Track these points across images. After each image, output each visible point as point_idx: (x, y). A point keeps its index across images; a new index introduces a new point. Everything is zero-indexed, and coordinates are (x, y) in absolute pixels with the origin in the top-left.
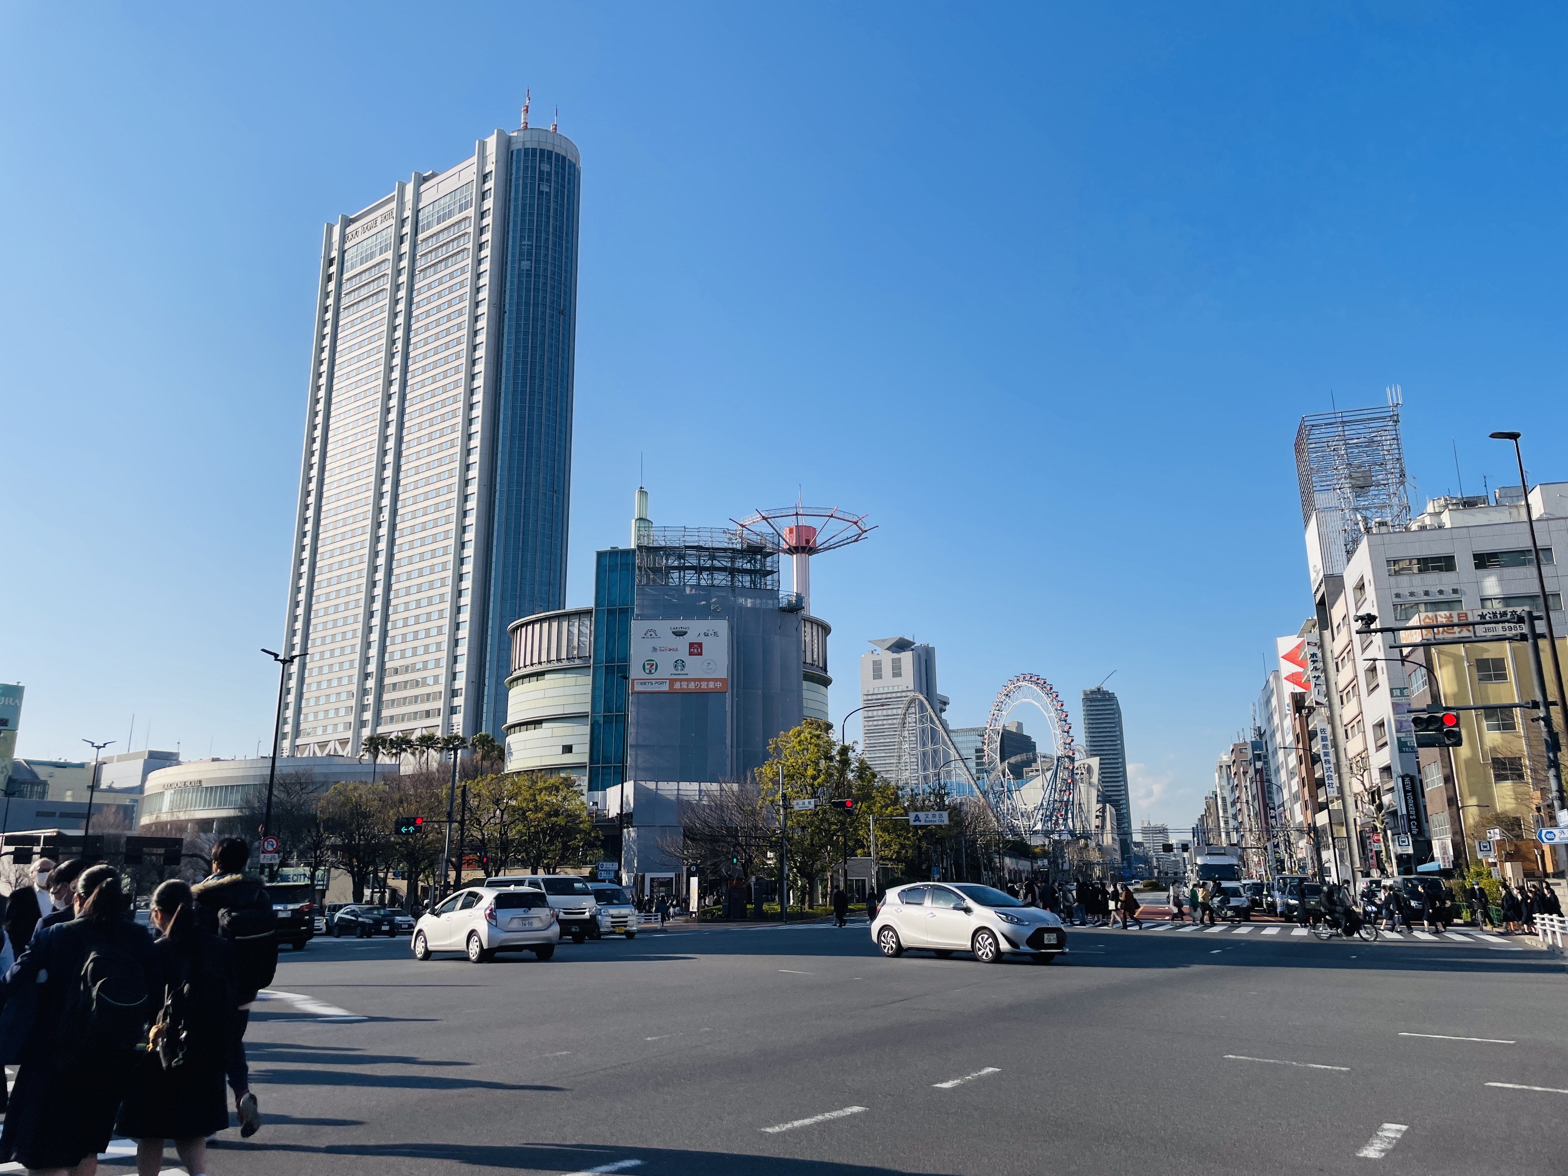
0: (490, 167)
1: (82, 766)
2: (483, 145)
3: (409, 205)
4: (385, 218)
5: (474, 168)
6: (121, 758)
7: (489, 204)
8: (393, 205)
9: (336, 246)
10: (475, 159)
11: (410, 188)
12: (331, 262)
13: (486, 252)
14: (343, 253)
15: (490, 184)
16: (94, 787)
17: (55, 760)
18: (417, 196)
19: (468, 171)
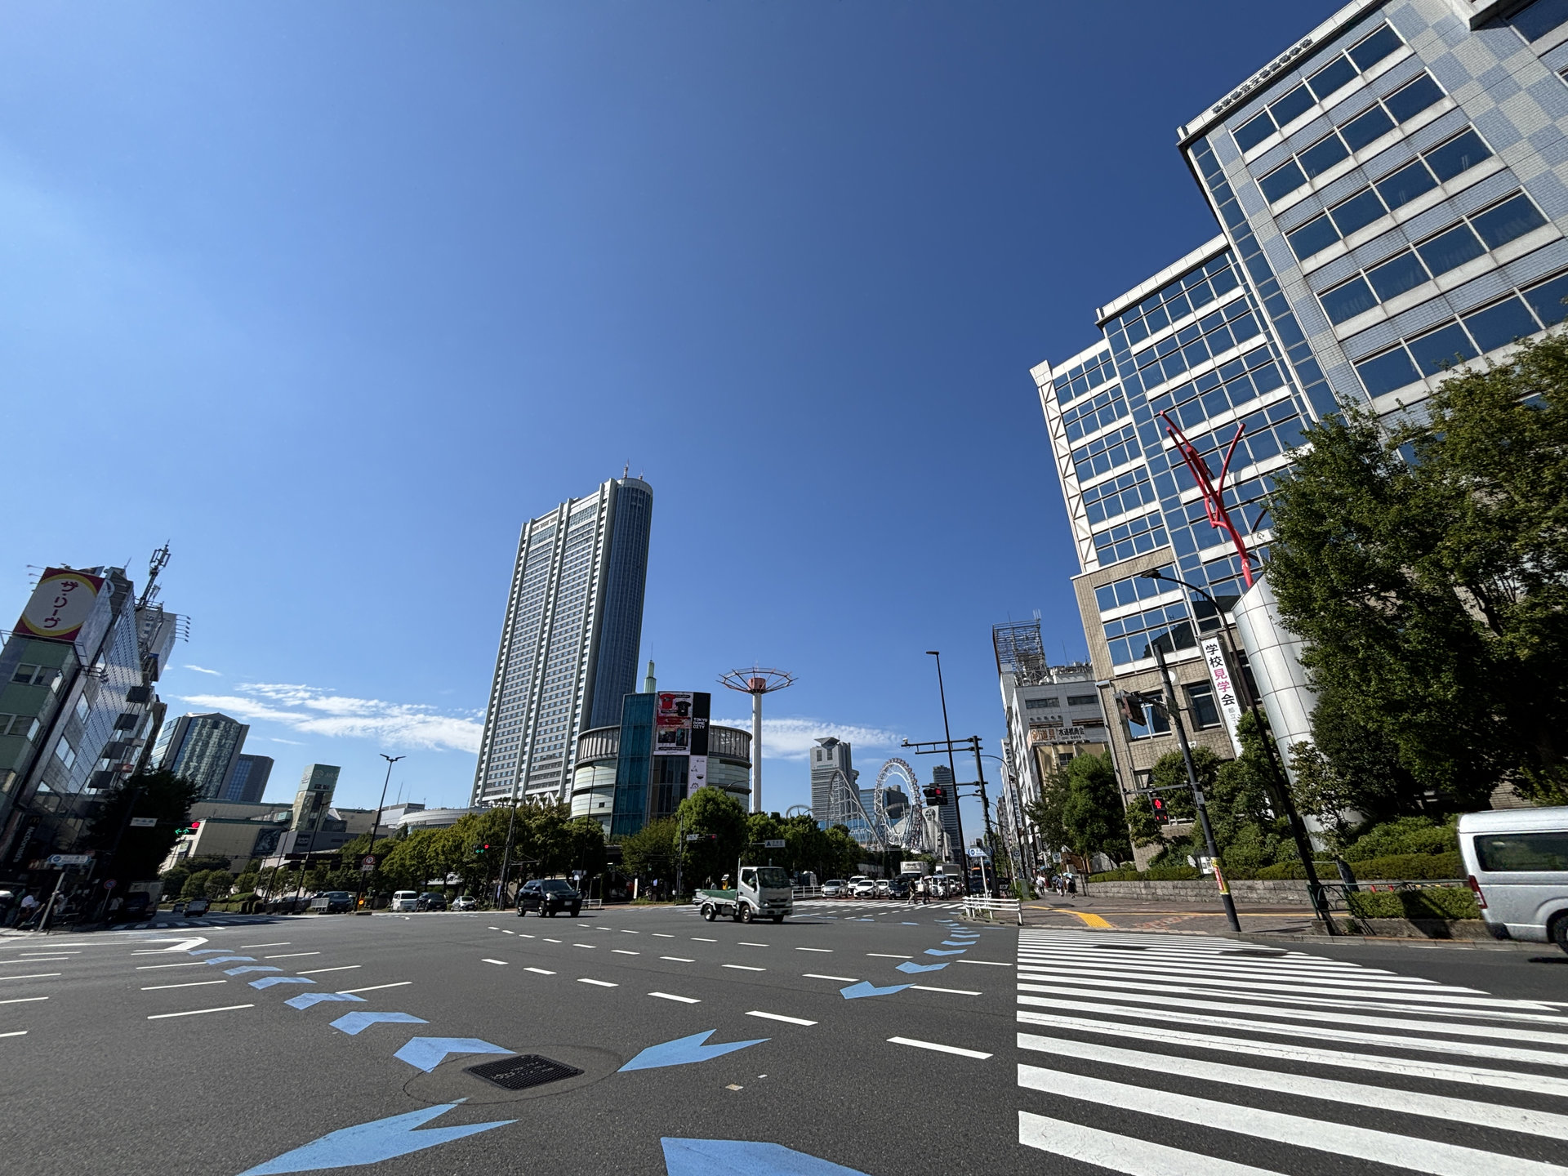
0: (606, 496)
1: (371, 812)
2: (603, 486)
3: (565, 515)
4: (553, 520)
5: (599, 497)
6: (393, 808)
7: (604, 514)
8: (558, 514)
9: (527, 534)
10: (599, 493)
11: (566, 507)
12: (524, 542)
13: (602, 538)
14: (530, 537)
15: (606, 505)
16: (377, 824)
17: (357, 808)
18: (569, 510)
19: (595, 499)
